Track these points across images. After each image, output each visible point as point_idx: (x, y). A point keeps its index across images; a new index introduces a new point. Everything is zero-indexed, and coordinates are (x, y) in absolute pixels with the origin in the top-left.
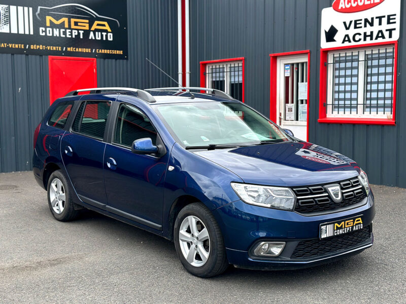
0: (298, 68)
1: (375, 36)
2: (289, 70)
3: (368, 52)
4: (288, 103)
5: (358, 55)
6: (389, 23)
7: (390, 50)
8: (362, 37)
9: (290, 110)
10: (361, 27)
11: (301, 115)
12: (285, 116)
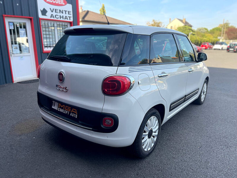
1: (64, 18)
4: (13, 44)
6: (69, 14)
8: (59, 17)
9: (16, 48)
10: (58, 13)
11: (24, 50)
12: (13, 51)
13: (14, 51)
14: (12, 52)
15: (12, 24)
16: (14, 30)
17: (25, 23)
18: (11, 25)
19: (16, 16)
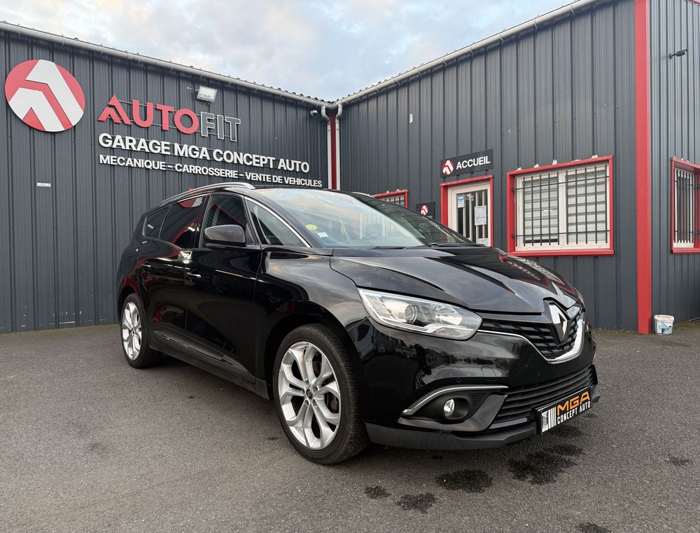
0: (475, 198)
2: (463, 201)
3: (572, 172)
5: (557, 178)
7: (600, 168)
15: (463, 197)
17: (487, 190)
18: (461, 199)
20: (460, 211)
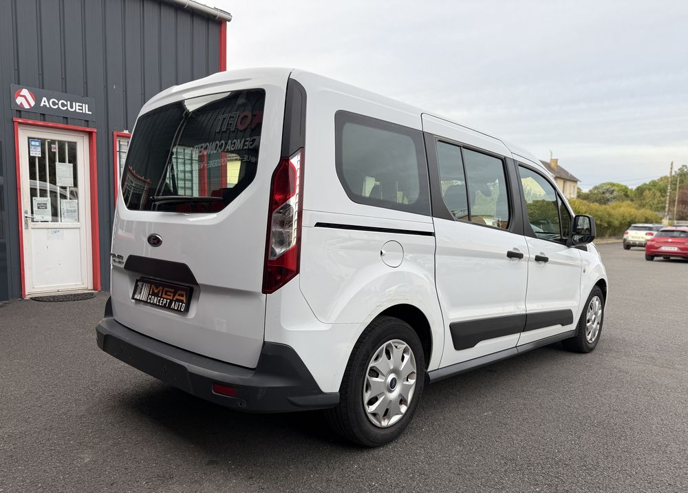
4: (36, 196)
9: (42, 206)
11: (66, 214)
12: (32, 213)
13: (36, 214)
14: (29, 214)
15: (37, 144)
16: (42, 159)
17: (76, 143)
18: (35, 146)
19: (50, 124)
20: (32, 160)
